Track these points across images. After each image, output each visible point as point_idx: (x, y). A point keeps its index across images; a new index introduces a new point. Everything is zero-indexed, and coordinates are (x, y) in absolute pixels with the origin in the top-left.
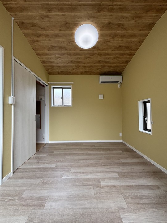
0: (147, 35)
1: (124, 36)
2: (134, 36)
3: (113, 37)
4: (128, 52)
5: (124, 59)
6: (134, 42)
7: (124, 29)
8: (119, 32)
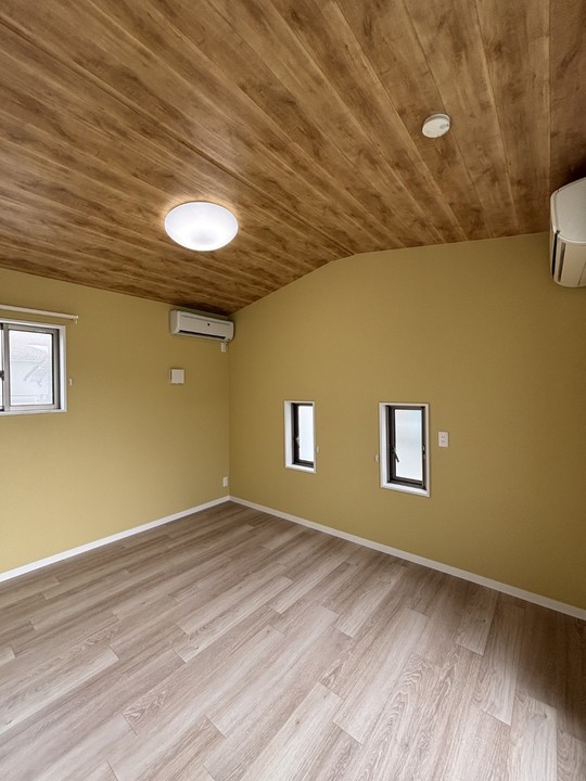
0: (310, 271)
1: (278, 257)
2: (293, 264)
3: (258, 251)
4: (268, 282)
5: (254, 291)
6: (287, 272)
7: (284, 248)
8: (274, 249)
